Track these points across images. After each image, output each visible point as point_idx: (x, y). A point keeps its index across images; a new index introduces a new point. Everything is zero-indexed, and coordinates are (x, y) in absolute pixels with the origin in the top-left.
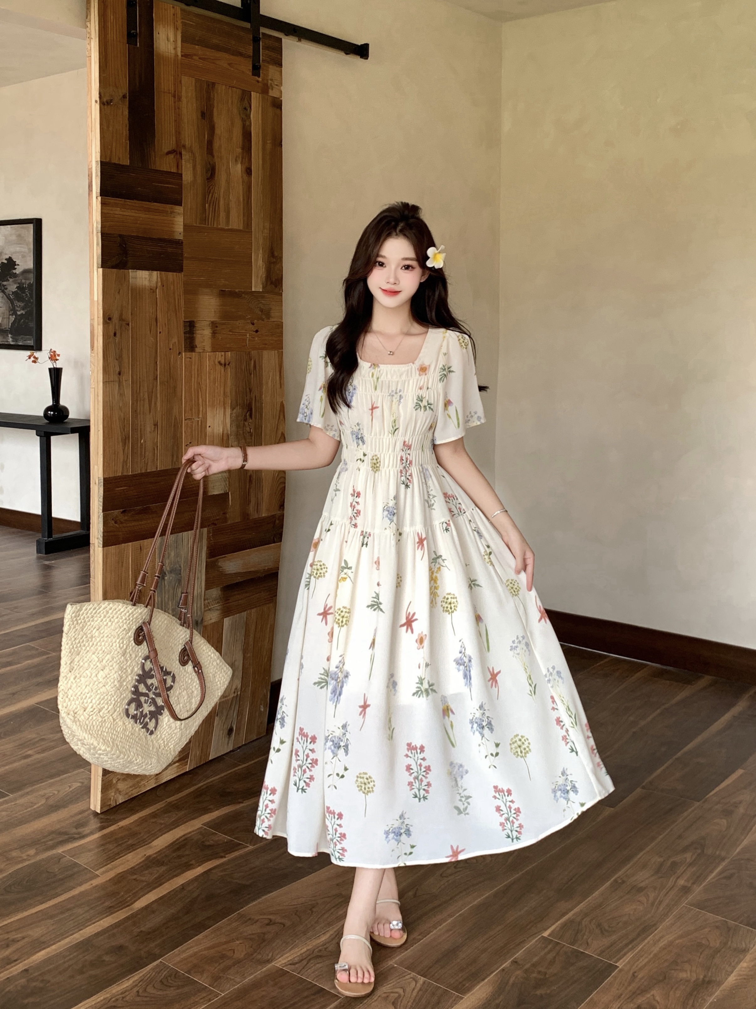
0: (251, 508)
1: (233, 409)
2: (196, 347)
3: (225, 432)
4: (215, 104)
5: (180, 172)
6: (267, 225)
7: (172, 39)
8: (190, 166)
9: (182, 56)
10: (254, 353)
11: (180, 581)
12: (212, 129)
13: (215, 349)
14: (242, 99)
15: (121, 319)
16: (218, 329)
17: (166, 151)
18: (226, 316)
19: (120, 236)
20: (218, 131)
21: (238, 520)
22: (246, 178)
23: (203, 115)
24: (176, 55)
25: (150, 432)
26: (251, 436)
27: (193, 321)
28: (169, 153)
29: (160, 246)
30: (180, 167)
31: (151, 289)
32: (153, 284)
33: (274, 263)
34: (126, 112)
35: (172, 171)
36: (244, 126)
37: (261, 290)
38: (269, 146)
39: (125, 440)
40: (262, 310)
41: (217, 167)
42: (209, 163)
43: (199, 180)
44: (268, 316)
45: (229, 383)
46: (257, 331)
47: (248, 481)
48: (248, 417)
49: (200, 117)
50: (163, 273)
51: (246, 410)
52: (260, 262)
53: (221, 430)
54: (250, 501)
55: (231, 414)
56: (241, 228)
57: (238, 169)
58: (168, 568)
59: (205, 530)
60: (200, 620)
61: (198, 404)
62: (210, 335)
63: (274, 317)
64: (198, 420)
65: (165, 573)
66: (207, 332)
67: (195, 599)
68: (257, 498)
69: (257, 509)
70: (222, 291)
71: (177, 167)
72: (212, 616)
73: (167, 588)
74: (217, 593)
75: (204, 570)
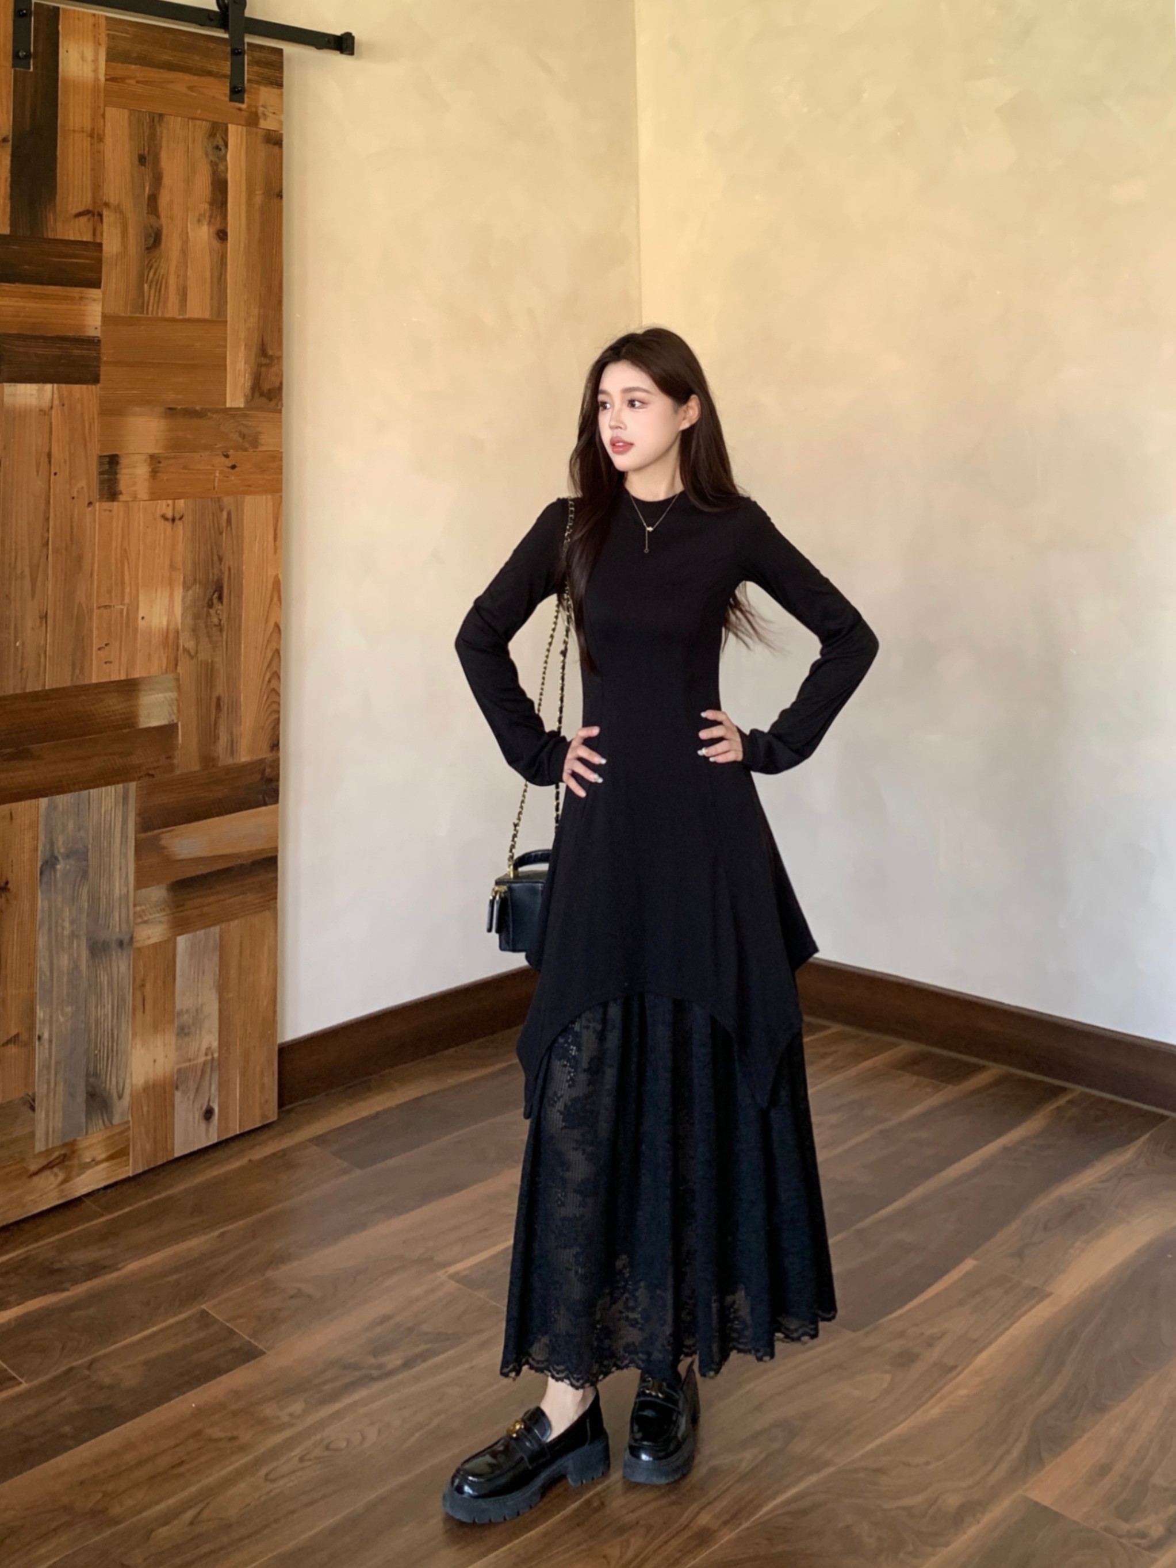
0: (221, 749)
1: (186, 588)
2: (121, 493)
3: (172, 627)
4: (164, 143)
5: (98, 241)
6: (255, 311)
8: (117, 232)
9: (107, 80)
10: (228, 501)
11: (85, 874)
12: (157, 179)
13: (155, 496)
14: (212, 135)
16: (161, 465)
17: (75, 212)
18: (176, 445)
20: (167, 180)
21: (196, 767)
22: (216, 244)
23: (142, 160)
24: (94, 78)
25: (33, 629)
26: (221, 631)
27: (116, 456)
28: (79, 215)
29: (58, 348)
30: (98, 233)
31: (41, 411)
32: (45, 403)
33: (266, 365)
34: (8, 162)
35: (85, 239)
36: (214, 173)
37: (242, 406)
38: (258, 199)
40: (244, 437)
41: (164, 233)
42: (151, 227)
43: (131, 248)
44: (255, 443)
45: (180, 547)
46: (233, 467)
47: (214, 704)
48: (215, 601)
49: (137, 163)
50: (63, 386)
51: (210, 591)
52: (240, 363)
53: (165, 623)
54: (216, 738)
55: (184, 598)
56: (207, 315)
57: (202, 234)
58: (62, 850)
59: (133, 786)
60: (126, 939)
61: (123, 583)
62: (147, 476)
63: (267, 443)
64: (122, 607)
65: (56, 858)
66: (142, 471)
67: (117, 904)
68: (232, 733)
69: (232, 751)
70: (170, 409)
71: (94, 234)
72: (152, 933)
73: (60, 884)
74: (157, 893)
75: (131, 854)
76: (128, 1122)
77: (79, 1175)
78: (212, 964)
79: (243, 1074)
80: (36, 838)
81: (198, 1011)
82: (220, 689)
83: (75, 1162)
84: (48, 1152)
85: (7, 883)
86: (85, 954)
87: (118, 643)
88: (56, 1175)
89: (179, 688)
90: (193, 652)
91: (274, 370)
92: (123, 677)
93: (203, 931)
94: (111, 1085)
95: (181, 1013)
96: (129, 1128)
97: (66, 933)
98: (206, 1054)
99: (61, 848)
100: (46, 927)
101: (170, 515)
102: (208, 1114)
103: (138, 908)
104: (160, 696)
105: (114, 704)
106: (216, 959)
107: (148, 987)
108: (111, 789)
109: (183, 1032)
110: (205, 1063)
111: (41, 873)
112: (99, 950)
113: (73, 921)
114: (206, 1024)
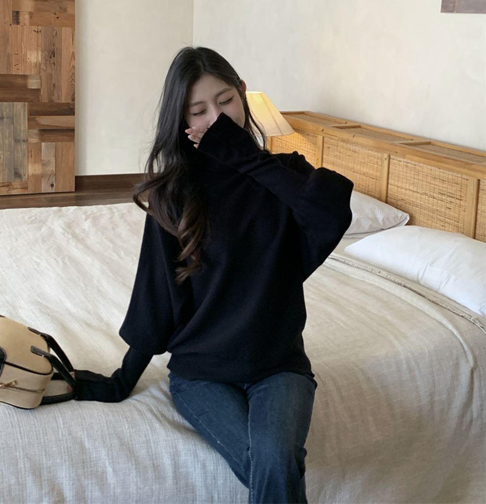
0: (55, 98)
1: (42, 52)
2: (20, 23)
3: (38, 62)
10: (56, 28)
11: (13, 123)
13: (31, 24)
16: (33, 15)
18: (38, 10)
21: (47, 101)
26: (55, 65)
27: (19, 12)
40: (61, 8)
44: (65, 10)
45: (40, 41)
46: (58, 18)
47: (52, 86)
48: (52, 57)
51: (51, 53)
53: (36, 61)
54: (54, 94)
55: (42, 55)
58: (6, 116)
59: (26, 103)
60: (26, 140)
61: (22, 48)
62: (29, 18)
63: (69, 10)
64: (22, 55)
66: (27, 17)
67: (22, 132)
68: (58, 94)
69: (59, 98)
72: (34, 140)
73: (5, 123)
74: (36, 131)
75: (26, 120)
77: (13, 190)
78: (53, 152)
79: (64, 178)
81: (49, 161)
82: (54, 82)
83: (11, 187)
86: (13, 141)
87: (21, 65)
88: (6, 188)
89: (41, 79)
90: (45, 69)
92: (23, 74)
93: (50, 143)
94: (22, 172)
95: (43, 160)
96: (27, 183)
97: (8, 135)
98: (51, 171)
101: (36, 31)
102: (52, 185)
103: (29, 134)
104: (35, 81)
105: (20, 81)
106: (54, 150)
107: (33, 152)
108: (20, 103)
109: (43, 165)
110: (51, 174)
112: (17, 141)
113: (9, 133)
114: (51, 165)
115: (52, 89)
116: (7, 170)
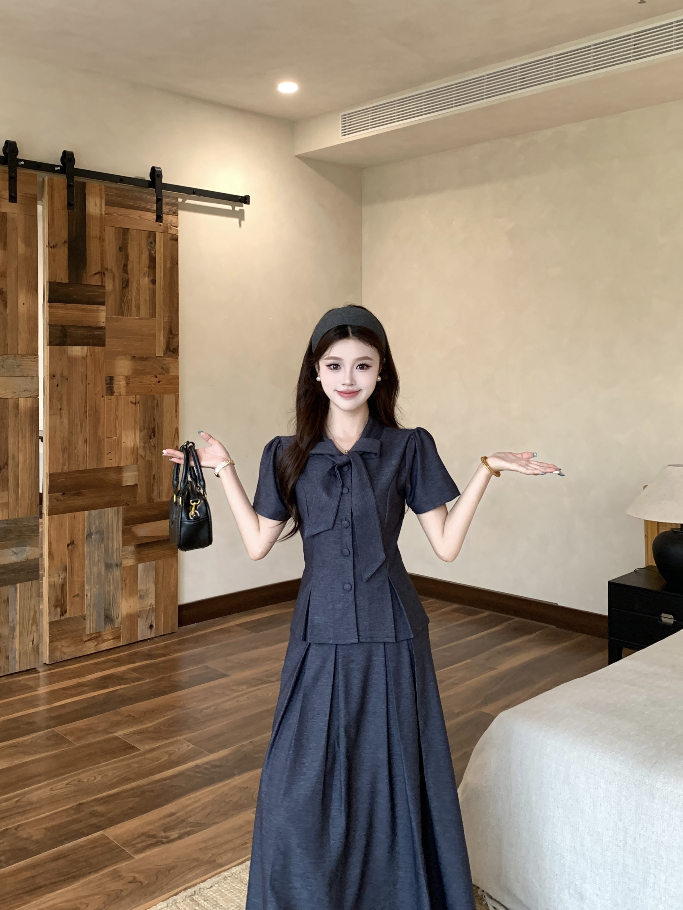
0: (155, 494)
1: (141, 431)
2: (115, 392)
3: (136, 446)
4: (129, 242)
5: (103, 285)
6: (167, 314)
7: (98, 204)
8: (111, 281)
9: (106, 214)
10: (157, 396)
11: (103, 540)
12: (127, 257)
13: (128, 394)
14: (149, 237)
15: (62, 376)
16: (130, 381)
17: (94, 272)
18: (136, 372)
19: (62, 326)
20: (131, 258)
21: (145, 502)
22: (151, 286)
23: (121, 249)
24: (101, 214)
25: (81, 445)
26: (155, 448)
27: (112, 377)
28: (95, 274)
29: (89, 331)
30: (103, 281)
31: (83, 357)
32: (84, 354)
33: (172, 338)
34: (67, 251)
35: (98, 284)
36: (150, 254)
37: (162, 356)
38: (168, 265)
39: (64, 450)
40: (162, 368)
41: (130, 281)
42: (125, 278)
43: (118, 289)
44: (168, 371)
45: (138, 415)
46: (159, 382)
47: (152, 477)
48: (152, 436)
49: (118, 251)
50: (91, 347)
51: (150, 432)
52: (162, 338)
53: (133, 444)
54: (153, 491)
55: (140, 434)
56: (148, 317)
57: (145, 281)
58: (94, 531)
59: (121, 508)
60: (119, 564)
61: (116, 428)
62: (125, 385)
63: (172, 373)
64: (116, 438)
65: (92, 534)
66: (123, 383)
67: (115, 551)
68: (159, 489)
69: (160, 496)
70: (134, 357)
71: (102, 282)
72: (129, 562)
73: (93, 543)
74: (131, 548)
75: (121, 533)
76: (120, 627)
77: (102, 643)
78: (152, 575)
79: (164, 614)
80: (84, 525)
81: (147, 590)
82: (154, 472)
83: (101, 639)
84: (91, 634)
85: (73, 541)
86: (103, 568)
87: (114, 452)
88: (94, 642)
89: (139, 471)
90: (143, 456)
91: (175, 340)
92: (116, 465)
93: (148, 563)
94: (114, 614)
95: (140, 591)
96: (121, 629)
97: (96, 560)
98: (150, 606)
99: (93, 530)
100: (88, 557)
101: (134, 402)
102: (151, 627)
103: (123, 553)
104: (131, 473)
105: (112, 476)
106: (154, 573)
107: (128, 581)
108: (113, 509)
109: (141, 597)
110: (150, 609)
111: (86, 538)
112: (108, 567)
113: (98, 556)
114: (150, 595)
115: (152, 482)
116: (95, 614)
